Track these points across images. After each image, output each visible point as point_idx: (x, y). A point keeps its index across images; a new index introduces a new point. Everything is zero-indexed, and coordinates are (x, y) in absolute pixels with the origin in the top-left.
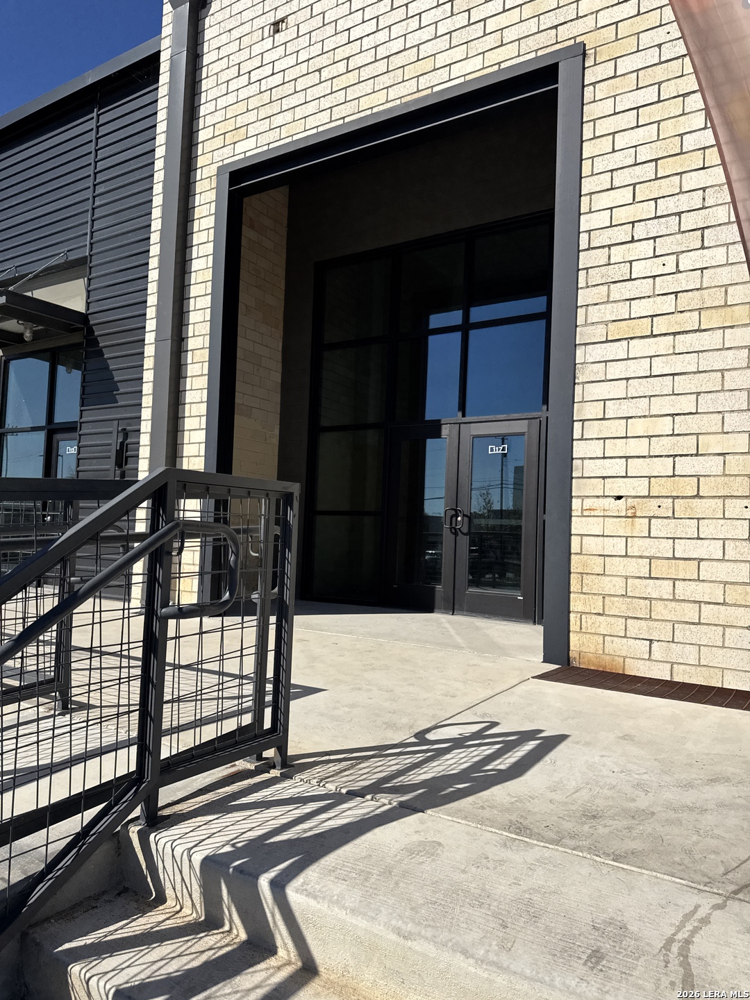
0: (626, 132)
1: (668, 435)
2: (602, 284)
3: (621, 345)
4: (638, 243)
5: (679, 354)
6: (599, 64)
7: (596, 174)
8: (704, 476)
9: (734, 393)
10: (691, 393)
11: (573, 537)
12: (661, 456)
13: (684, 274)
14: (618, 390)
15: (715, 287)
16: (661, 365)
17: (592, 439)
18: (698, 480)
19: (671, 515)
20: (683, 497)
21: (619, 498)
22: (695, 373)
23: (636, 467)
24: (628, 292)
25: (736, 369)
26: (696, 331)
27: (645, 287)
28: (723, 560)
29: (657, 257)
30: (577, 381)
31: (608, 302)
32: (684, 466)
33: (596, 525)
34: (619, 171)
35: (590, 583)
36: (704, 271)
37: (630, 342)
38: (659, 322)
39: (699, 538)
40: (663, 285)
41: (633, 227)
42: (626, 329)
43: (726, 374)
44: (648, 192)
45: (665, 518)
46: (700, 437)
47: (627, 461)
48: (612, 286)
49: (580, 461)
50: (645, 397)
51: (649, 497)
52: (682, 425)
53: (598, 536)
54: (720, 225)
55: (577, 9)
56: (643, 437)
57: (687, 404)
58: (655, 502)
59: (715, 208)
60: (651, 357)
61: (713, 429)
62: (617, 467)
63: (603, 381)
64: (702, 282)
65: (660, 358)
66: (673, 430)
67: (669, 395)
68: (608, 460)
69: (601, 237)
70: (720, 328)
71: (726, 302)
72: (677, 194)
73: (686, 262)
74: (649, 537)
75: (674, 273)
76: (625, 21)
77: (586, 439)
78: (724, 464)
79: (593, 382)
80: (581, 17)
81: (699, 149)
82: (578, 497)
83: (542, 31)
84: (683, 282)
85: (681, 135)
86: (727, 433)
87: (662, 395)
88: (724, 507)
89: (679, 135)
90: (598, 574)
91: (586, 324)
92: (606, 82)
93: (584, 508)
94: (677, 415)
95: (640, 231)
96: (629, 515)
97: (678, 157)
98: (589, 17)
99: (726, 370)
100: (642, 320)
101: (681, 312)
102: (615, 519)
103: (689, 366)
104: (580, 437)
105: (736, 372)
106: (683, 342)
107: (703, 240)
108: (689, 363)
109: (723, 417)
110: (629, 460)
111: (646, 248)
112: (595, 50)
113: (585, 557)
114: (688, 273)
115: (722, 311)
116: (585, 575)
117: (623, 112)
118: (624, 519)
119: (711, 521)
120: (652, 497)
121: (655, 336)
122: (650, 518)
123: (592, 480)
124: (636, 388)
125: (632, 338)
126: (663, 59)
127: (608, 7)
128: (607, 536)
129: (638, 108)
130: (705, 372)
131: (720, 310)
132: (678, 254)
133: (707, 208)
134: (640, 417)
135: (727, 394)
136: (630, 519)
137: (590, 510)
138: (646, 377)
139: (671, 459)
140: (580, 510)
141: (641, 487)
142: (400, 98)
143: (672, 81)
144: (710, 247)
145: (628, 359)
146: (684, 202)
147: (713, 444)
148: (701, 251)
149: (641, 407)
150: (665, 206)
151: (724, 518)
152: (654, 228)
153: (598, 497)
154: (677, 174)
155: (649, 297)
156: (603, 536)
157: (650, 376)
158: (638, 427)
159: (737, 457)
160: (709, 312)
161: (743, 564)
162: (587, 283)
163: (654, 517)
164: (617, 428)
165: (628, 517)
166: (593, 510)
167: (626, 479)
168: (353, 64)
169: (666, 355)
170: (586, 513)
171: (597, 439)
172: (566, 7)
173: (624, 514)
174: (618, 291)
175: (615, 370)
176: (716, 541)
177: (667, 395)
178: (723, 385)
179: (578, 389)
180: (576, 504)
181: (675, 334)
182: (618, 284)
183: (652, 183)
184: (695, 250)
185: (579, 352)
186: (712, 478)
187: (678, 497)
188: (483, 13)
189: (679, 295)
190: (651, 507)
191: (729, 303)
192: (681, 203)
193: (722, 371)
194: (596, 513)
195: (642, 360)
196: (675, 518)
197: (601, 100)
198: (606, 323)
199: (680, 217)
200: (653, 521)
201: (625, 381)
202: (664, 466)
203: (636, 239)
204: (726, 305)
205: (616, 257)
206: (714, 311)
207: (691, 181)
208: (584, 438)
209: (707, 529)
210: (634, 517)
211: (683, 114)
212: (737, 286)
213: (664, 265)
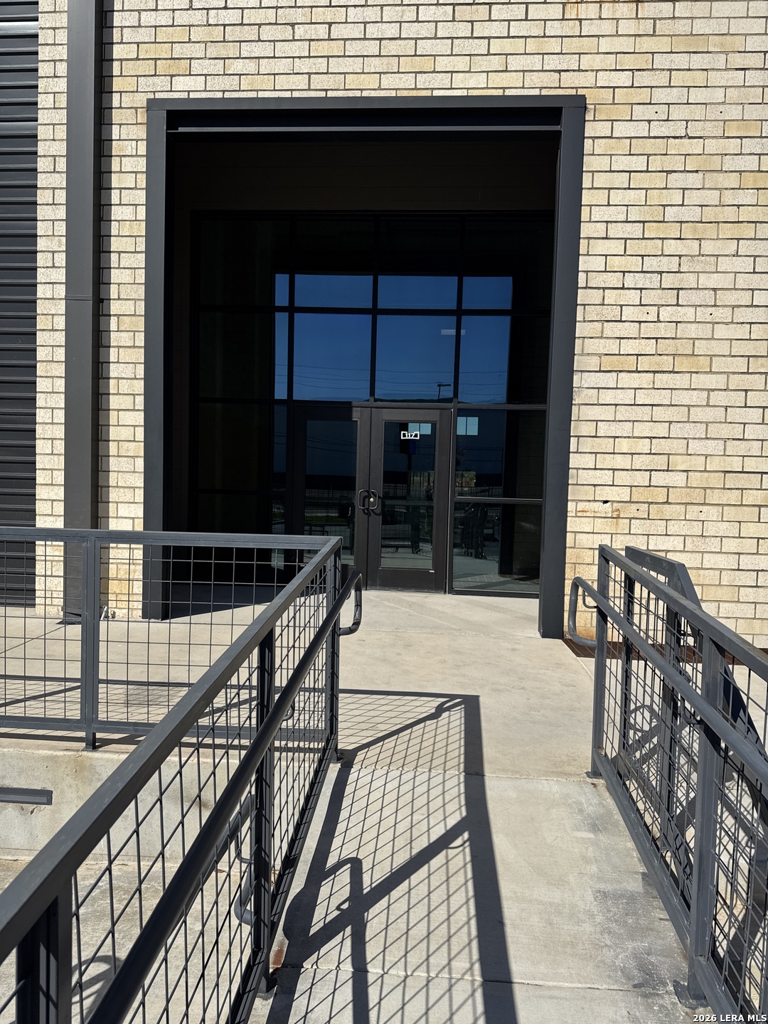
0: (619, 191)
1: (646, 454)
2: (597, 321)
3: (612, 376)
4: (627, 291)
5: (658, 389)
6: (598, 121)
7: (594, 222)
8: (673, 487)
9: (696, 424)
10: (665, 422)
11: (568, 534)
12: (641, 470)
13: (663, 324)
14: (607, 413)
15: (686, 338)
16: (643, 396)
17: (586, 453)
18: (668, 490)
19: (646, 517)
20: (656, 503)
21: (606, 502)
22: (668, 405)
23: (622, 478)
24: (618, 332)
25: (698, 406)
26: (670, 372)
27: (631, 330)
28: (684, 551)
29: (642, 305)
30: (574, 402)
31: (601, 337)
32: (658, 479)
33: (587, 524)
34: (613, 224)
35: (582, 571)
36: (678, 324)
37: (619, 374)
38: (643, 361)
39: (666, 535)
40: (647, 330)
41: (624, 276)
42: (617, 363)
43: (691, 409)
44: (636, 249)
45: (642, 519)
46: (671, 456)
47: (614, 473)
48: (605, 324)
49: (575, 471)
50: (630, 421)
51: (630, 502)
52: (658, 446)
53: (589, 533)
54: (691, 289)
55: (579, 61)
56: (627, 454)
57: (661, 430)
58: (634, 507)
59: (688, 274)
60: (635, 389)
61: (680, 452)
62: (606, 477)
63: (596, 405)
64: (676, 333)
65: (643, 390)
66: (651, 450)
67: (649, 421)
68: (599, 471)
69: (597, 279)
70: (688, 372)
71: (693, 352)
72: (660, 256)
73: (666, 314)
74: (630, 534)
75: (655, 322)
76: (621, 89)
77: (581, 453)
78: (687, 478)
79: (587, 404)
80: (583, 71)
81: (677, 222)
82: (573, 500)
83: (546, 71)
84: (662, 330)
85: (664, 206)
86: (690, 455)
87: (643, 421)
88: (686, 511)
89: (662, 205)
90: (588, 564)
91: (582, 354)
92: (604, 140)
93: (578, 510)
94: (654, 438)
95: (630, 281)
96: (614, 516)
97: (661, 224)
98: (589, 73)
99: (692, 406)
100: (629, 357)
101: (660, 355)
102: (603, 520)
103: (664, 400)
104: (576, 451)
105: (698, 408)
106: (662, 380)
107: (678, 299)
108: (664, 397)
109: (688, 443)
110: (616, 472)
111: (633, 297)
112: (595, 107)
113: (578, 550)
114: (666, 324)
115: (691, 359)
116: (577, 565)
117: (618, 172)
118: (611, 520)
119: (676, 521)
120: (633, 502)
121: (639, 372)
122: (631, 519)
123: (585, 487)
124: (623, 413)
125: (621, 371)
126: (652, 135)
127: (606, 70)
128: (596, 533)
129: (630, 172)
130: (676, 405)
131: (689, 358)
132: (659, 306)
133: (681, 272)
134: (625, 437)
135: (691, 424)
136: (615, 520)
137: (583, 511)
138: (631, 405)
139: (648, 473)
140: (574, 511)
141: (624, 494)
142: (396, 89)
143: (659, 157)
144: (683, 306)
145: (617, 388)
146: (665, 264)
147: (680, 463)
148: (676, 307)
149: (626, 429)
150: (651, 264)
151: (685, 520)
152: (641, 281)
153: (589, 501)
154: (660, 239)
155: (635, 338)
156: (593, 533)
157: (634, 405)
158: (624, 445)
159: (696, 474)
160: (681, 358)
161: (697, 554)
162: (584, 318)
163: (633, 518)
164: (607, 445)
165: (613, 518)
166: (585, 511)
167: (613, 487)
168: (337, 33)
169: (647, 389)
170: (579, 514)
171: (589, 453)
172: (569, 56)
173: (610, 515)
174: (611, 330)
175: (607, 397)
176: (678, 537)
177: (646, 421)
178: (689, 417)
179: (575, 409)
180: (571, 506)
181: (655, 372)
182: (610, 323)
183: (640, 241)
184: (672, 305)
185: (576, 377)
186: (678, 489)
187: (652, 503)
188: (487, 30)
189: (659, 340)
190: (631, 510)
191: (695, 353)
192: (662, 264)
193: (689, 406)
194: (588, 514)
195: (628, 390)
196: (649, 519)
197: (599, 155)
198: (600, 355)
199: (661, 276)
200: (633, 521)
201: (614, 407)
202: (642, 479)
203: (626, 287)
204: (693, 355)
205: (609, 300)
206: (684, 358)
207: (671, 247)
208: (579, 451)
209: (673, 528)
210: (618, 517)
211: (666, 188)
212: (701, 341)
213: (648, 313)
